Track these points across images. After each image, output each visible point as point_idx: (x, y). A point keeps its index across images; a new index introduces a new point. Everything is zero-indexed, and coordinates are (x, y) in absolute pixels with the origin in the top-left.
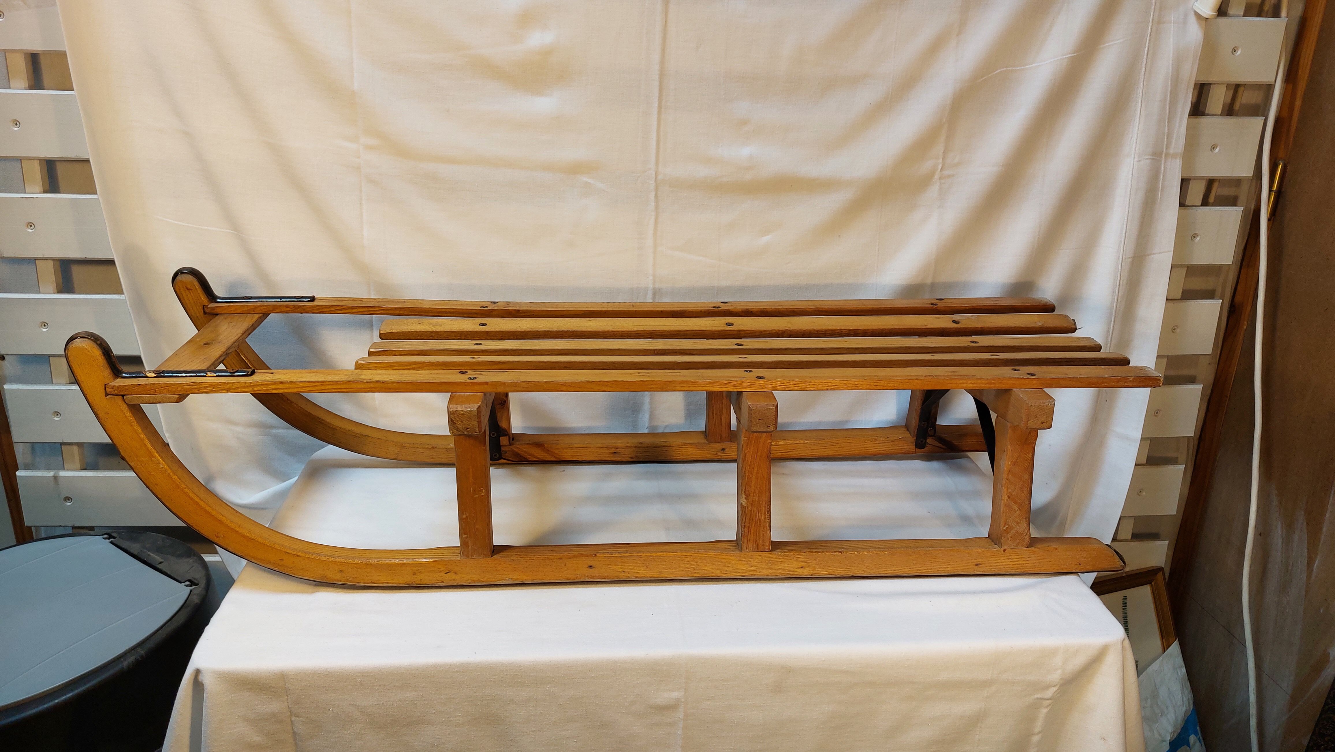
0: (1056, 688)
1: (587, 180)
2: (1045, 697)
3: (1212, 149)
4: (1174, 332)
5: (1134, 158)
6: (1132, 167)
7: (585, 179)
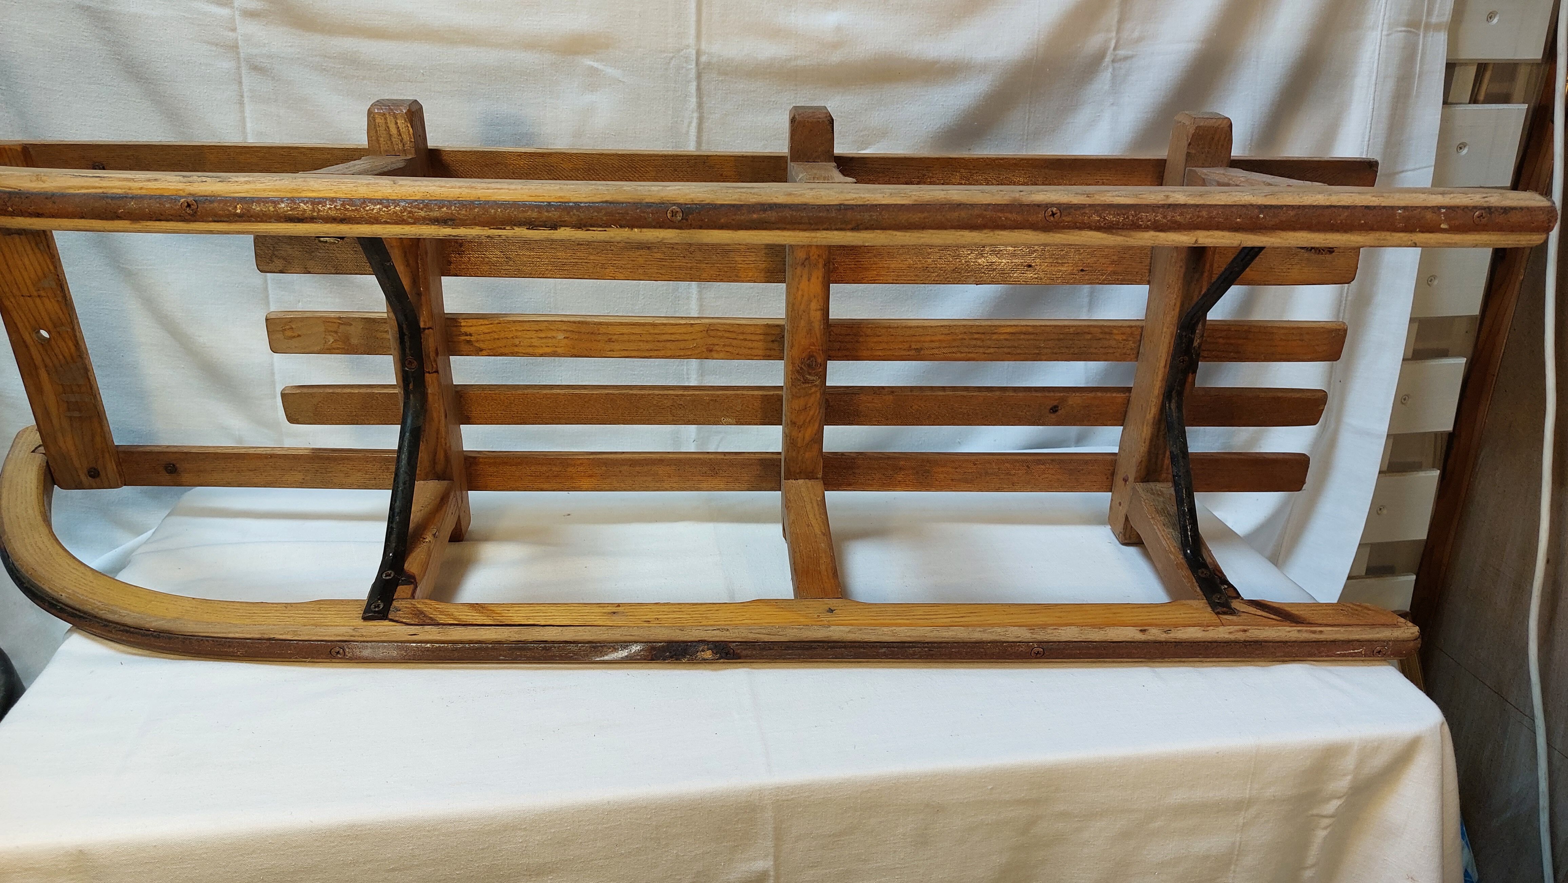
0: (1343, 800)
1: (592, 63)
2: (1325, 813)
3: (1489, 19)
4: (1429, 285)
5: (1382, 30)
6: (1378, 44)
7: (589, 62)
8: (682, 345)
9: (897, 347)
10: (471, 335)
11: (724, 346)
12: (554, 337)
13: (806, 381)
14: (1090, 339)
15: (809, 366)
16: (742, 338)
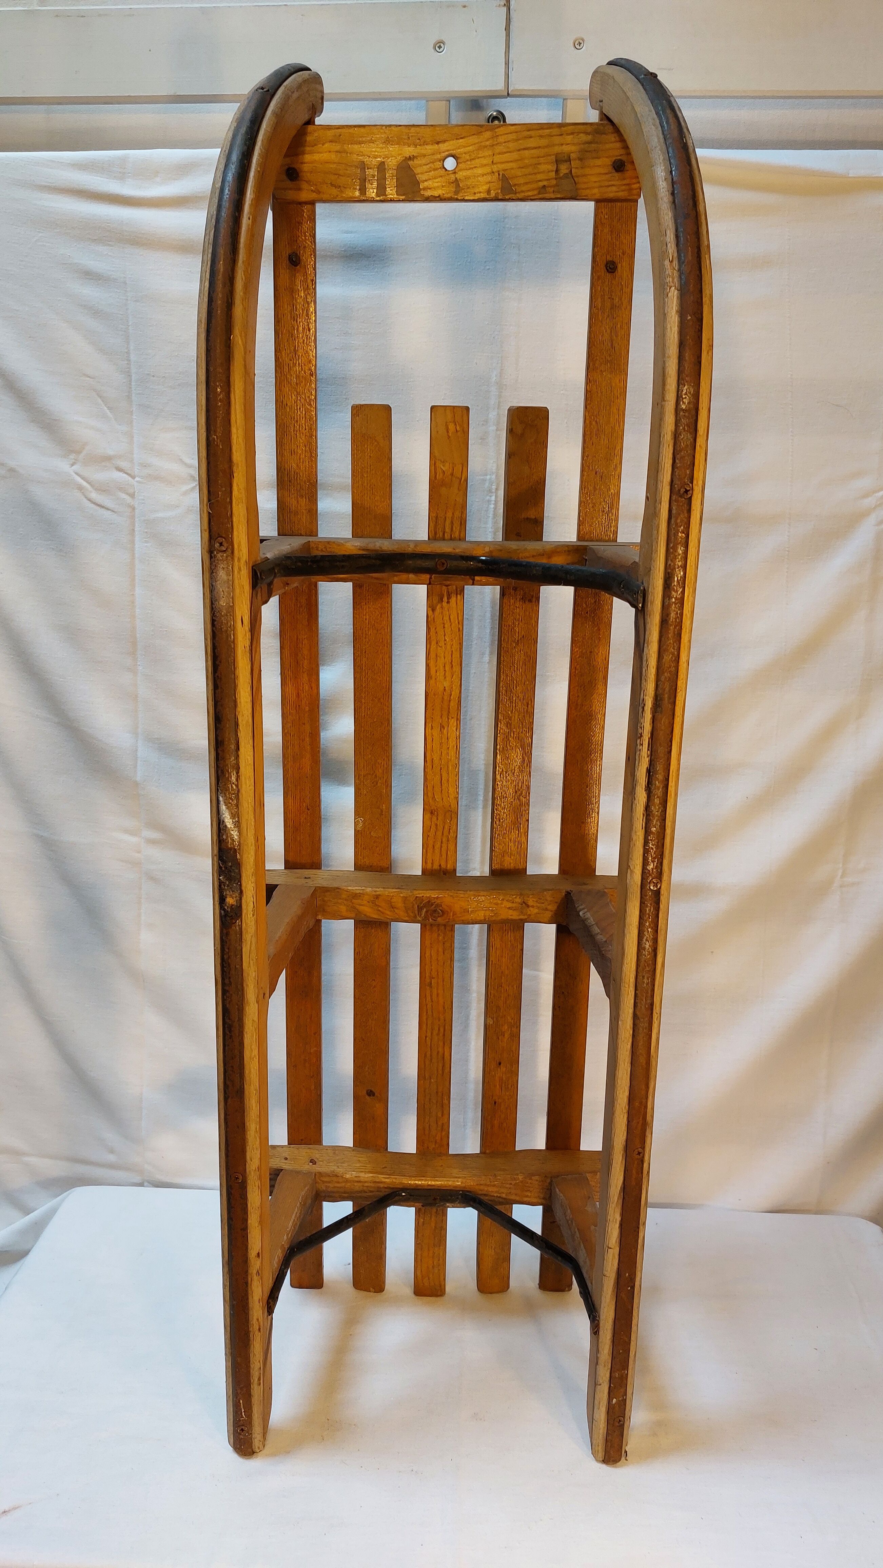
8: (437, 789)
9: (432, 967)
10: (448, 602)
11: (436, 825)
12: (445, 678)
13: (420, 909)
14: (437, 1116)
15: (435, 911)
16: (444, 840)
